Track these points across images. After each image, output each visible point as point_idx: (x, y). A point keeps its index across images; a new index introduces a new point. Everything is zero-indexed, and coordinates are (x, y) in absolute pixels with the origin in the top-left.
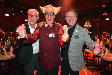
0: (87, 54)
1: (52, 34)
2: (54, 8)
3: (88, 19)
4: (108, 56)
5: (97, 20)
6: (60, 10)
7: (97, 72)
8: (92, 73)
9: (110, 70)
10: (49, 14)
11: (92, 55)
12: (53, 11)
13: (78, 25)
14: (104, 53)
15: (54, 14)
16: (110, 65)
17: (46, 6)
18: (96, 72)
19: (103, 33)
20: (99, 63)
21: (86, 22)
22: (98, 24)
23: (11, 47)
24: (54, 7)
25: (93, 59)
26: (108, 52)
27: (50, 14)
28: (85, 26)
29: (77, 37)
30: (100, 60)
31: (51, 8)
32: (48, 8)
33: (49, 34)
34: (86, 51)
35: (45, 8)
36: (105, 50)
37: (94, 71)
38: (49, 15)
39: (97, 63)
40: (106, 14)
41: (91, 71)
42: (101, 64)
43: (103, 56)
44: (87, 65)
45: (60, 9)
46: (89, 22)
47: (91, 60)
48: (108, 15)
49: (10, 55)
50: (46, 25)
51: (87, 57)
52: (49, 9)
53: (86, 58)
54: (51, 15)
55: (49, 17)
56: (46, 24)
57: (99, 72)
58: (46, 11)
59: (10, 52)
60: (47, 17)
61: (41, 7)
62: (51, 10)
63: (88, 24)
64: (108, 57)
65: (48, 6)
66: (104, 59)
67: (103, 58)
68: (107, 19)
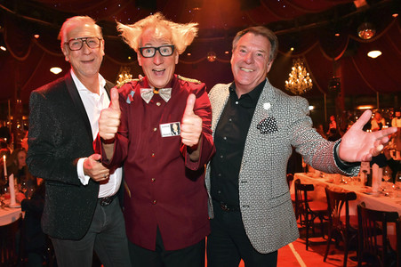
0: (302, 192)
1: (172, 126)
2: (173, 26)
3: (301, 58)
4: (382, 193)
5: (336, 59)
6: (195, 35)
7: (343, 256)
8: (325, 261)
9: (393, 244)
10: (156, 49)
11: (322, 194)
12: (171, 39)
13: (271, 86)
15: (173, 48)
16: (391, 228)
17: (143, 22)
18: (341, 257)
19: (361, 108)
20: (351, 222)
21: (294, 69)
22: (339, 75)
23: (12, 177)
24: (171, 24)
25: (324, 207)
26: (383, 180)
27: (158, 49)
28: (289, 83)
30: (352, 212)
31: (163, 29)
32: (150, 29)
33: (162, 126)
34: (298, 180)
35: (139, 29)
36: (369, 173)
37: (333, 253)
38: (158, 55)
39: (341, 223)
40: (367, 35)
41: (320, 253)
42: (356, 224)
43: (361, 197)
44: (307, 232)
45: (195, 30)
46: (304, 66)
47: (320, 214)
48: (378, 37)
49: (8, 207)
50: (147, 95)
51: (306, 201)
52: (154, 32)
53: (300, 206)
54: (164, 54)
55: (158, 62)
56: (147, 90)
57: (349, 256)
58: (141, 40)
59: (9, 197)
61: (122, 26)
62: (161, 34)
63: (299, 76)
64: (383, 200)
65: (151, 19)
66: (367, 207)
67: (363, 203)
68: (374, 54)
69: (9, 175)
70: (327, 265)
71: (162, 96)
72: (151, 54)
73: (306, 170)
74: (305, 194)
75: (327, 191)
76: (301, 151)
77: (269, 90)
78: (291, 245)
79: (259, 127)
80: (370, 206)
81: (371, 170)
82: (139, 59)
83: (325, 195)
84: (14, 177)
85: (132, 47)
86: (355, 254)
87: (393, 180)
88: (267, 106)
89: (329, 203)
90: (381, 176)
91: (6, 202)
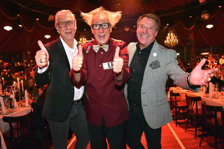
0: (174, 97)
1: (108, 64)
2: (109, 13)
3: (172, 29)
4: (214, 97)
5: (190, 29)
6: (120, 17)
7: (195, 129)
8: (185, 131)
9: (220, 123)
10: (100, 25)
11: (184, 98)
12: (108, 20)
13: (157, 44)
14: (207, 92)
15: (109, 24)
16: (219, 115)
17: (94, 12)
18: (194, 129)
19: (203, 54)
20: (198, 112)
21: (169, 34)
22: (192, 37)
23: (26, 91)
24: (108, 12)
25: (185, 104)
26: (215, 90)
27: (101, 25)
28: (167, 41)
29: (156, 65)
30: (199, 107)
31: (104, 15)
32: (97, 15)
33: (103, 64)
34: (172, 91)
35: (92, 15)
36: (207, 87)
37: (190, 128)
38: (101, 28)
39: (194, 112)
40: (206, 17)
41: (183, 128)
42: (201, 112)
43: (204, 99)
44: (176, 117)
45: (120, 15)
46: (174, 33)
47: (183, 108)
48: (211, 18)
49: (24, 106)
50: (96, 48)
51: (176, 101)
52: (99, 16)
53: (173, 104)
54: (104, 28)
55: (101, 32)
56: (96, 46)
57: (198, 129)
58: (93, 20)
59: (25, 102)
60: (96, 31)
61: (83, 14)
62: (103, 18)
63: (171, 38)
64: (215, 100)
65: (98, 10)
66: (207, 104)
67: (205, 102)
68: (210, 26)
69: (25, 90)
70: (187, 134)
71: (104, 49)
72: (98, 27)
73: (175, 86)
74: (175, 98)
75: (186, 96)
76: (172, 77)
77: (156, 46)
78: (168, 124)
79: (151, 65)
80: (208, 104)
81: (209, 86)
82: (92, 30)
83: (185, 98)
84: (27, 91)
85: (89, 24)
86: (201, 128)
87: (220, 90)
88: (155, 55)
89: (187, 102)
90: (213, 88)
91: (23, 104)
